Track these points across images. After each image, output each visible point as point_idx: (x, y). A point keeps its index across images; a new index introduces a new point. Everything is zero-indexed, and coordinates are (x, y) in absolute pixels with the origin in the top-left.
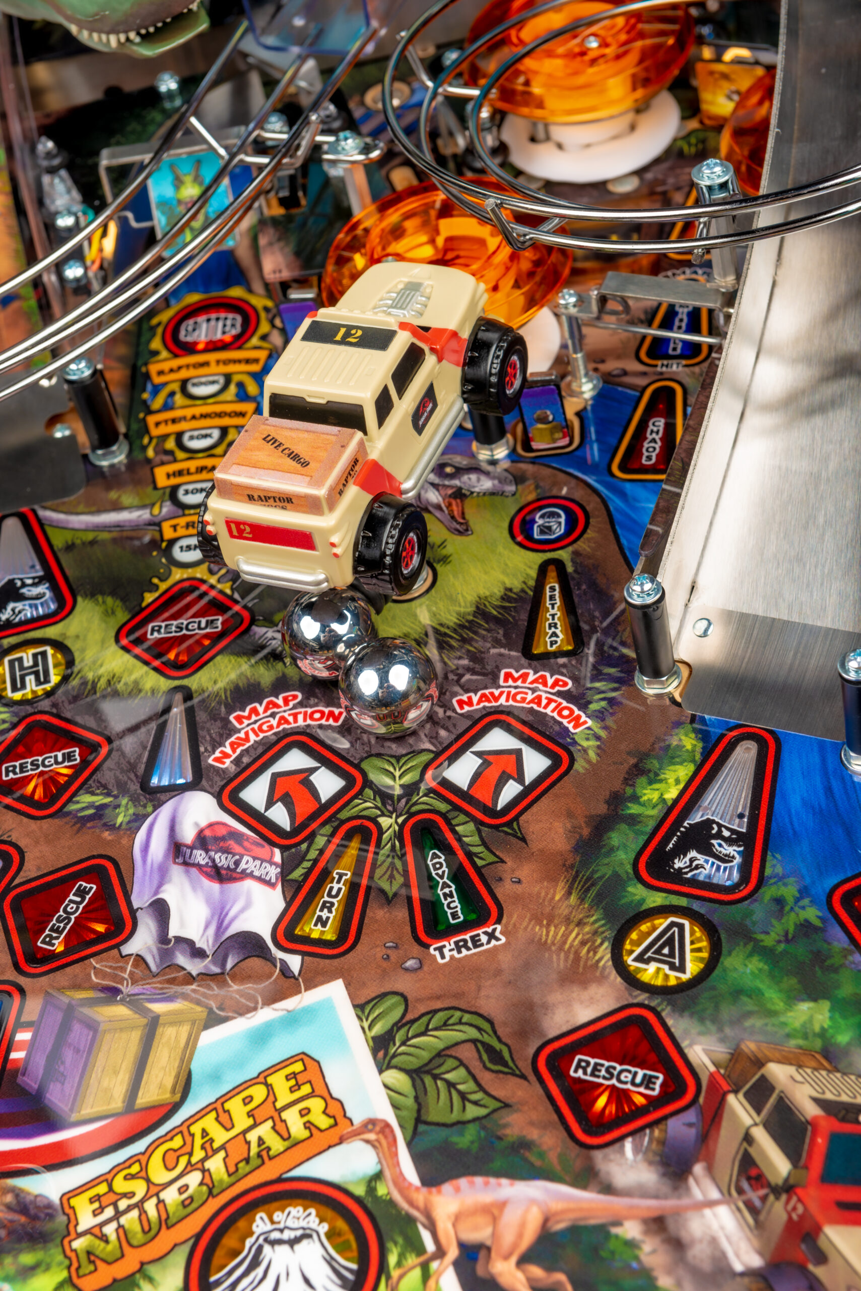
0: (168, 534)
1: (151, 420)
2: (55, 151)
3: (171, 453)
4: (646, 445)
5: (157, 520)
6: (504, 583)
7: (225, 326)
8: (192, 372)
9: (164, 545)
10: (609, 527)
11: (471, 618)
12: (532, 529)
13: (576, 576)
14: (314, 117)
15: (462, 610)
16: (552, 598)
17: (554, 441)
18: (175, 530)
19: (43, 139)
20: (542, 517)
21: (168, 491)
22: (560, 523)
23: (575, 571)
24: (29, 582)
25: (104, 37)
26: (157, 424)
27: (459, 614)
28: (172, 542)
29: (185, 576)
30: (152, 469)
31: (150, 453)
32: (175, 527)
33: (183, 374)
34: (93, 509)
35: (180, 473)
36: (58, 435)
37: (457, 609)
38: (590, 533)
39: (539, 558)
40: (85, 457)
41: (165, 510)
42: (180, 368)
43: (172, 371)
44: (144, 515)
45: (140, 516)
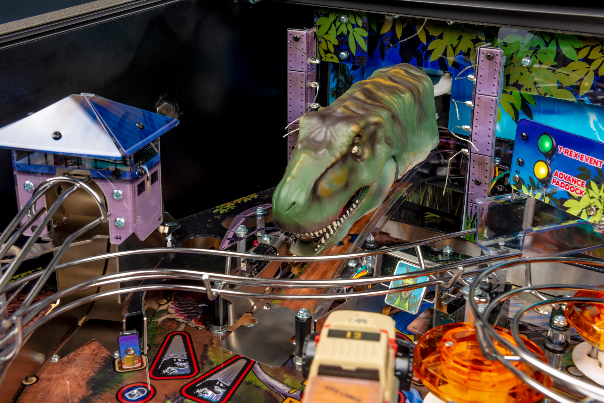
5: (288, 395)
14: (460, 268)
21: (305, 388)
24: (221, 385)
32: (291, 402)
34: (273, 376)
36: (294, 344)
41: (295, 394)
44: (286, 390)
45: (284, 389)
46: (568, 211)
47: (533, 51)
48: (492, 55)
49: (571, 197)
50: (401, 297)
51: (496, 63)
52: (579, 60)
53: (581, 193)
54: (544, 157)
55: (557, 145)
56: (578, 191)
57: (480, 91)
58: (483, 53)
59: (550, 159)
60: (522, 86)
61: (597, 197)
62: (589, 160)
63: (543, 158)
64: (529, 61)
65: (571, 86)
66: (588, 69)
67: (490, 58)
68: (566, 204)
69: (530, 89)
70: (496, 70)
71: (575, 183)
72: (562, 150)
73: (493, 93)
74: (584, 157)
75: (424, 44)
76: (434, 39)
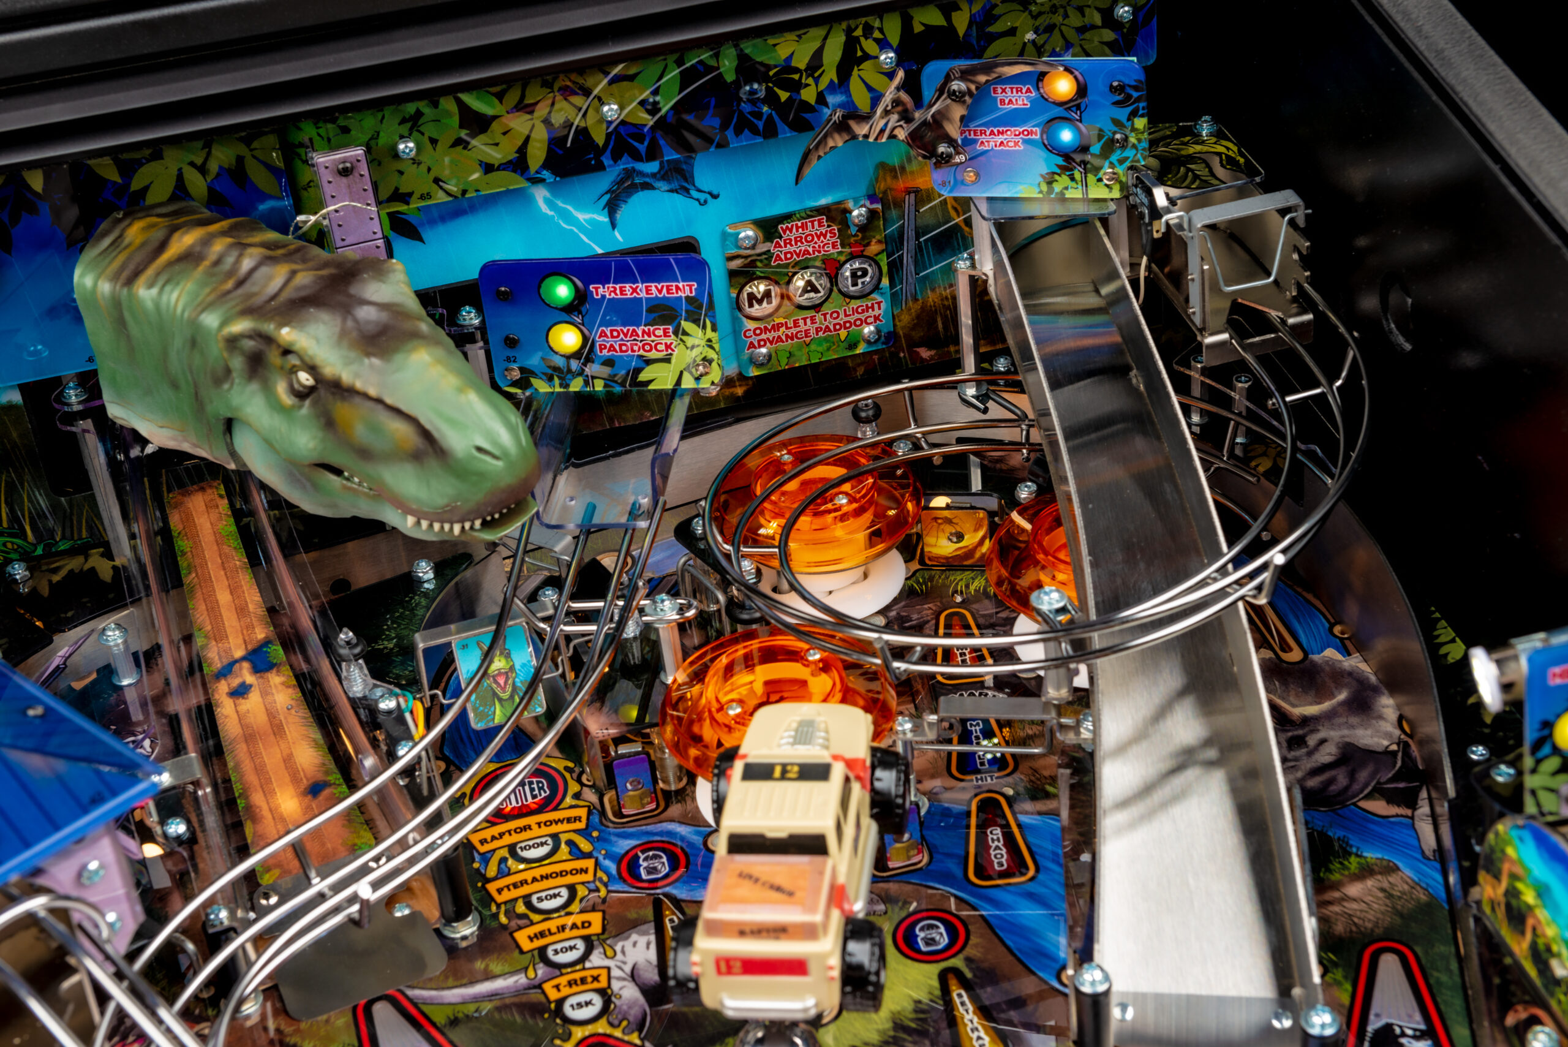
0: (553, 995)
1: (492, 887)
2: (355, 641)
3: (524, 916)
4: (993, 853)
5: (537, 982)
6: (910, 997)
7: (532, 790)
8: (514, 838)
9: (553, 1006)
10: (989, 931)
11: (892, 1033)
12: (917, 943)
13: (977, 980)
14: (641, 584)
15: (881, 1027)
16: (963, 1004)
17: (909, 858)
18: (559, 990)
19: (345, 630)
20: (922, 929)
21: (536, 953)
22: (941, 934)
23: (975, 976)
25: (447, 527)
26: (500, 891)
27: (879, 1031)
28: (560, 1002)
29: (587, 1033)
30: (511, 934)
31: (503, 919)
32: (557, 987)
33: (507, 840)
34: (465, 981)
35: (542, 935)
36: (398, 914)
37: (875, 1026)
38: (974, 940)
39: (934, 969)
40: (438, 932)
41: (540, 972)
42: (501, 835)
43: (493, 838)
44: (521, 980)
45: (516, 981)
46: (651, 387)
47: (409, 125)
48: (348, 165)
49: (649, 362)
50: (500, 700)
51: (362, 176)
52: (508, 112)
53: (668, 347)
54: (564, 314)
55: (586, 286)
56: (661, 347)
57: (343, 240)
58: (327, 168)
59: (580, 312)
60: (410, 194)
61: (703, 343)
62: (665, 290)
63: (566, 317)
64: (411, 145)
65: (510, 162)
66: (531, 123)
67: (345, 172)
68: (643, 377)
69: (428, 194)
70: (365, 190)
71: (649, 336)
72: (601, 291)
73: (375, 233)
74: (653, 288)
75: (115, 182)
76: (141, 165)
